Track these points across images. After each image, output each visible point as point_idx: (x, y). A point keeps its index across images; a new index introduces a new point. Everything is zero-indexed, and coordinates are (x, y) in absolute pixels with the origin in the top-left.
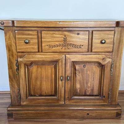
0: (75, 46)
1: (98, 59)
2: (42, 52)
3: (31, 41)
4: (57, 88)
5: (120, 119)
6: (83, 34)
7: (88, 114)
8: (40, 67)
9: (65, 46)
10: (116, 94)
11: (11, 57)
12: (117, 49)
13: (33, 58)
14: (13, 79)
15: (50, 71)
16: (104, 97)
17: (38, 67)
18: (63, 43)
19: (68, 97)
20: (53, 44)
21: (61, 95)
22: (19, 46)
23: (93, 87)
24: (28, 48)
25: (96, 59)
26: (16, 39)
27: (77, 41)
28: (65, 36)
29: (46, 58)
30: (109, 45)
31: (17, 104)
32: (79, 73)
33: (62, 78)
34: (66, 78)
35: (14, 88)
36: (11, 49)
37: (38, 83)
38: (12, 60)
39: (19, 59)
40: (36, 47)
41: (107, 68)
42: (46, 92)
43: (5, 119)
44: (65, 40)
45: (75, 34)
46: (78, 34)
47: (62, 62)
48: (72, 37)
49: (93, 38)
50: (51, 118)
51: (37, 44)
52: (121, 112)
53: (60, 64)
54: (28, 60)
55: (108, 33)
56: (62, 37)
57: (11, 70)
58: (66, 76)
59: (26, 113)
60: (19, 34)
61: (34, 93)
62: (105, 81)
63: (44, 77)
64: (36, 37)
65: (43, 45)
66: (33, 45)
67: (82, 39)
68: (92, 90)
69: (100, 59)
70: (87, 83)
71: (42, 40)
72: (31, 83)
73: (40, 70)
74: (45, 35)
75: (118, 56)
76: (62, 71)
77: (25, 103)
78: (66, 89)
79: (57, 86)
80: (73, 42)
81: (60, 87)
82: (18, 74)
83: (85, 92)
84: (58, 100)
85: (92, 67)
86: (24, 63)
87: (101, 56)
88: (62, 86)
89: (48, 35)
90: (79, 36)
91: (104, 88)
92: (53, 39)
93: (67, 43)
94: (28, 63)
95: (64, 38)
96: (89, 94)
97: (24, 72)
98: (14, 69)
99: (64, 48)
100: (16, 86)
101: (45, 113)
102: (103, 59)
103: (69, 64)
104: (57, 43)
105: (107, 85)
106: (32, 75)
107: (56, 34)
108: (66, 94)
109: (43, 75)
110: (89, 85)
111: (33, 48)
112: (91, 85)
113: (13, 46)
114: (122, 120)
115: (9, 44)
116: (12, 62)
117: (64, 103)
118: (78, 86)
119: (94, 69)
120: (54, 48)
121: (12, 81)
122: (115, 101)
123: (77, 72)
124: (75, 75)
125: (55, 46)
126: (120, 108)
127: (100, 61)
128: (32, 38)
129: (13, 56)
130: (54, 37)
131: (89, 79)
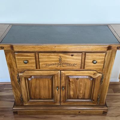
0: (69, 64)
1: (90, 74)
2: (40, 69)
3: (30, 61)
4: (54, 94)
5: (106, 116)
6: (76, 56)
7: (79, 112)
8: (39, 80)
9: (60, 65)
10: (104, 98)
11: (12, 72)
12: (107, 66)
13: (32, 73)
14: (16, 88)
15: (47, 82)
16: (94, 100)
17: (36, 80)
18: (58, 63)
19: (63, 101)
20: (50, 63)
21: (57, 100)
22: (19, 64)
23: (85, 94)
24: (27, 66)
25: (88, 74)
26: (16, 60)
27: (71, 61)
28: (60, 57)
29: (44, 73)
30: (100, 64)
31: (21, 105)
32: (73, 83)
33: (57, 88)
34: (61, 88)
35: (17, 94)
36: (12, 66)
37: (38, 91)
38: (13, 74)
39: (20, 74)
40: (35, 65)
41: (97, 80)
42: (44, 97)
43: (11, 115)
44: (60, 60)
45: (69, 55)
46: (72, 55)
47: (57, 76)
48: (66, 58)
49: (86, 58)
50: (49, 115)
51: (35, 63)
52: (107, 111)
53: (56, 78)
54: (27, 74)
55: (100, 55)
56: (58, 58)
57: (13, 82)
58: (62, 86)
59: (28, 112)
60: (18, 56)
61: (34, 98)
62: (95, 90)
63: (42, 86)
64: (34, 58)
65: (40, 64)
66: (31, 64)
67: (75, 59)
68: (84, 95)
69: (91, 74)
70: (79, 91)
71: (40, 60)
72: (31, 91)
73: (38, 81)
74: (42, 56)
75: (108, 71)
76: (58, 82)
77: (27, 104)
78: (61, 95)
79: (54, 93)
80: (67, 61)
81: (56, 94)
82: (20, 84)
83: (78, 97)
84: (55, 102)
85: (84, 80)
86: (25, 77)
87: (92, 72)
88: (58, 93)
89: (45, 56)
90: (73, 57)
91: (94, 95)
92: (49, 59)
93: (62, 62)
94: (28, 77)
95: (59, 59)
96: (80, 98)
97: (24, 83)
98: (16, 81)
99: (59, 66)
100: (19, 93)
101: (44, 111)
102: (94, 74)
103: (63, 78)
104: (53, 63)
105: (97, 92)
106: (32, 85)
107: (52, 56)
108: (61, 98)
109: (41, 85)
110: (81, 92)
111: (32, 66)
112: (82, 92)
113: (13, 64)
114: (107, 116)
115: (10, 62)
116: (13, 76)
117: (59, 104)
118: (72, 93)
119: (86, 81)
120: (50, 66)
121: (15, 89)
122: (103, 102)
123: (71, 83)
124: (69, 85)
125: (51, 64)
126: (107, 108)
127: (91, 76)
128: (30, 59)
129: (14, 71)
130: (51, 58)
131: (81, 88)
